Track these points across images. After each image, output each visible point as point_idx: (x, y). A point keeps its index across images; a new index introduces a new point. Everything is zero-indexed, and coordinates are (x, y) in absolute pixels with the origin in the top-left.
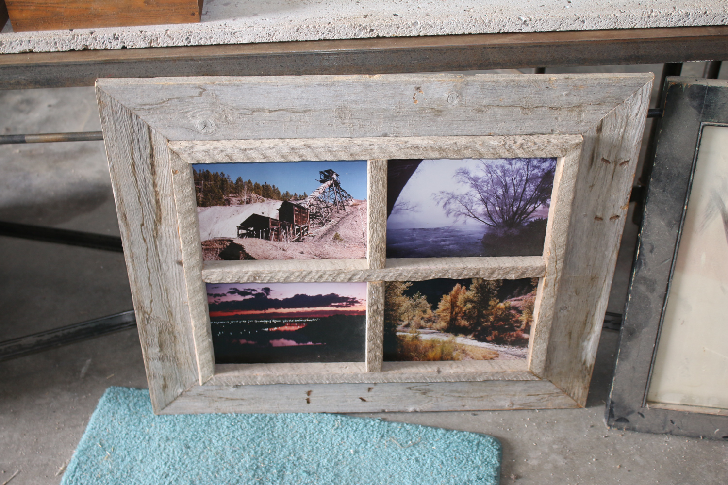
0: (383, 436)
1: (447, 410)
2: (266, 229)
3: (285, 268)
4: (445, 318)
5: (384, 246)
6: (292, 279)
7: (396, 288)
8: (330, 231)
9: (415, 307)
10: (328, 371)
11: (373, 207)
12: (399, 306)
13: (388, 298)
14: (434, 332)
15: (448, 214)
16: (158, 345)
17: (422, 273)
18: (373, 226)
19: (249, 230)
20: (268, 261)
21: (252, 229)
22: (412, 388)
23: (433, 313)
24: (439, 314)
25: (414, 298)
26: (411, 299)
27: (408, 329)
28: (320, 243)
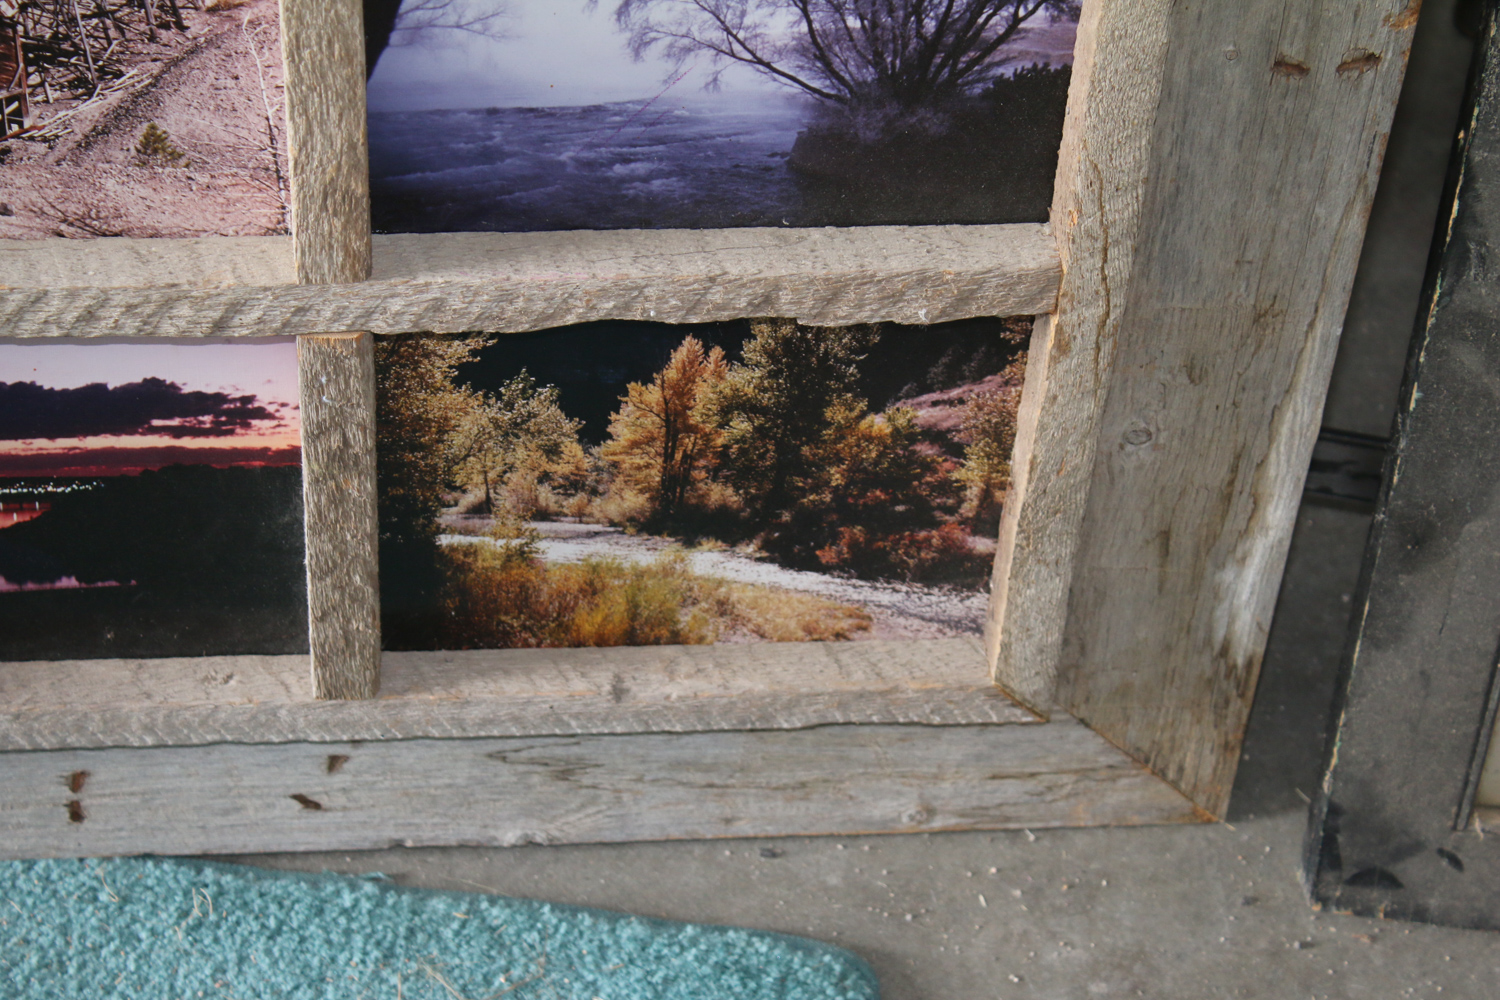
0: (389, 955)
1: (658, 836)
4: (640, 475)
5: (360, 188)
7: (427, 355)
8: (120, 117)
9: (508, 433)
10: (149, 696)
11: (300, 18)
12: (442, 431)
13: (394, 398)
14: (597, 534)
15: (640, 45)
17: (529, 300)
18: (304, 101)
22: (512, 756)
23: (591, 455)
24: (615, 458)
25: (505, 398)
26: (492, 401)
27: (486, 521)
28: (79, 171)
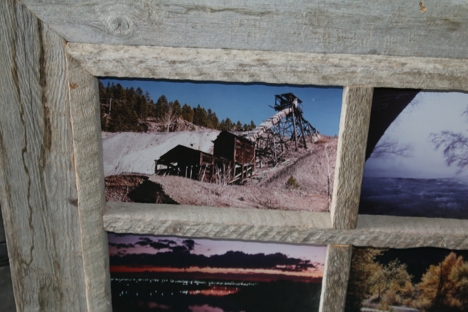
2: (195, 166)
3: (217, 220)
4: (430, 294)
5: (357, 201)
6: (226, 234)
8: (282, 173)
9: (389, 278)
11: (347, 148)
12: (368, 276)
13: (355, 264)
14: (413, 311)
15: (450, 161)
16: (38, 303)
17: (406, 239)
19: (172, 166)
20: (194, 207)
21: (176, 164)
23: (415, 286)
24: (422, 288)
25: (390, 267)
26: (385, 267)
27: (377, 305)
28: (267, 189)
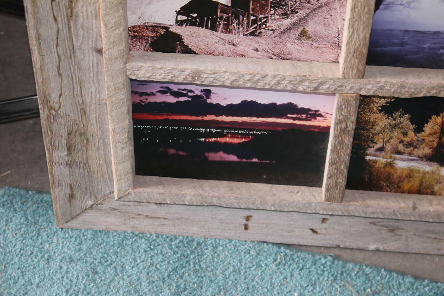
0: (335, 279)
1: (417, 252)
2: (213, 17)
3: (233, 69)
4: (430, 144)
5: (365, 51)
6: (241, 82)
7: (373, 102)
8: (295, 25)
9: (393, 127)
10: (274, 195)
12: (373, 125)
13: (361, 114)
14: (414, 160)
16: (65, 148)
17: (410, 88)
18: (353, 25)
19: (191, 16)
20: (212, 56)
21: (195, 15)
22: (377, 224)
23: (417, 136)
24: (424, 138)
25: (394, 117)
26: (390, 118)
27: (381, 153)
28: (280, 40)
